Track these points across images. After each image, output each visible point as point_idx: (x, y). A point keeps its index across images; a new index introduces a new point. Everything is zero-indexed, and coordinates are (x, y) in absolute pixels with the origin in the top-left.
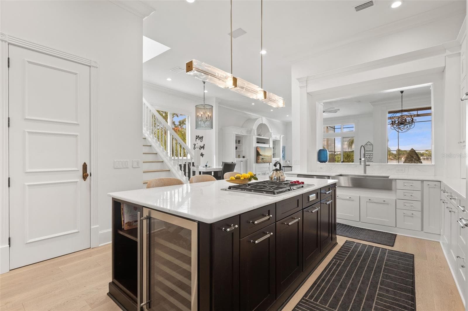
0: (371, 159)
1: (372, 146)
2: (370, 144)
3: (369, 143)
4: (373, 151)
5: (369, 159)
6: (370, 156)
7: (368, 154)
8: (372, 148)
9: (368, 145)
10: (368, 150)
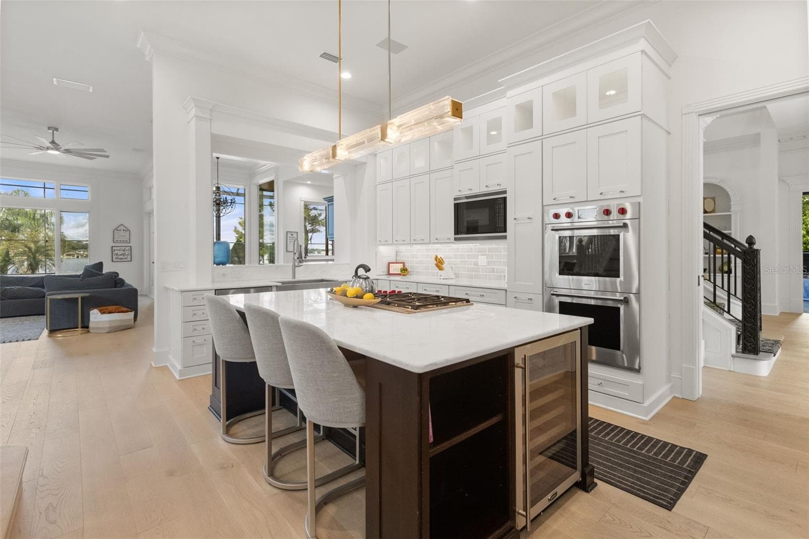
0: (126, 256)
1: (128, 232)
2: (125, 229)
3: (122, 228)
4: (130, 243)
5: (122, 256)
6: (124, 251)
7: (120, 248)
8: (128, 237)
9: (121, 230)
10: (120, 240)
